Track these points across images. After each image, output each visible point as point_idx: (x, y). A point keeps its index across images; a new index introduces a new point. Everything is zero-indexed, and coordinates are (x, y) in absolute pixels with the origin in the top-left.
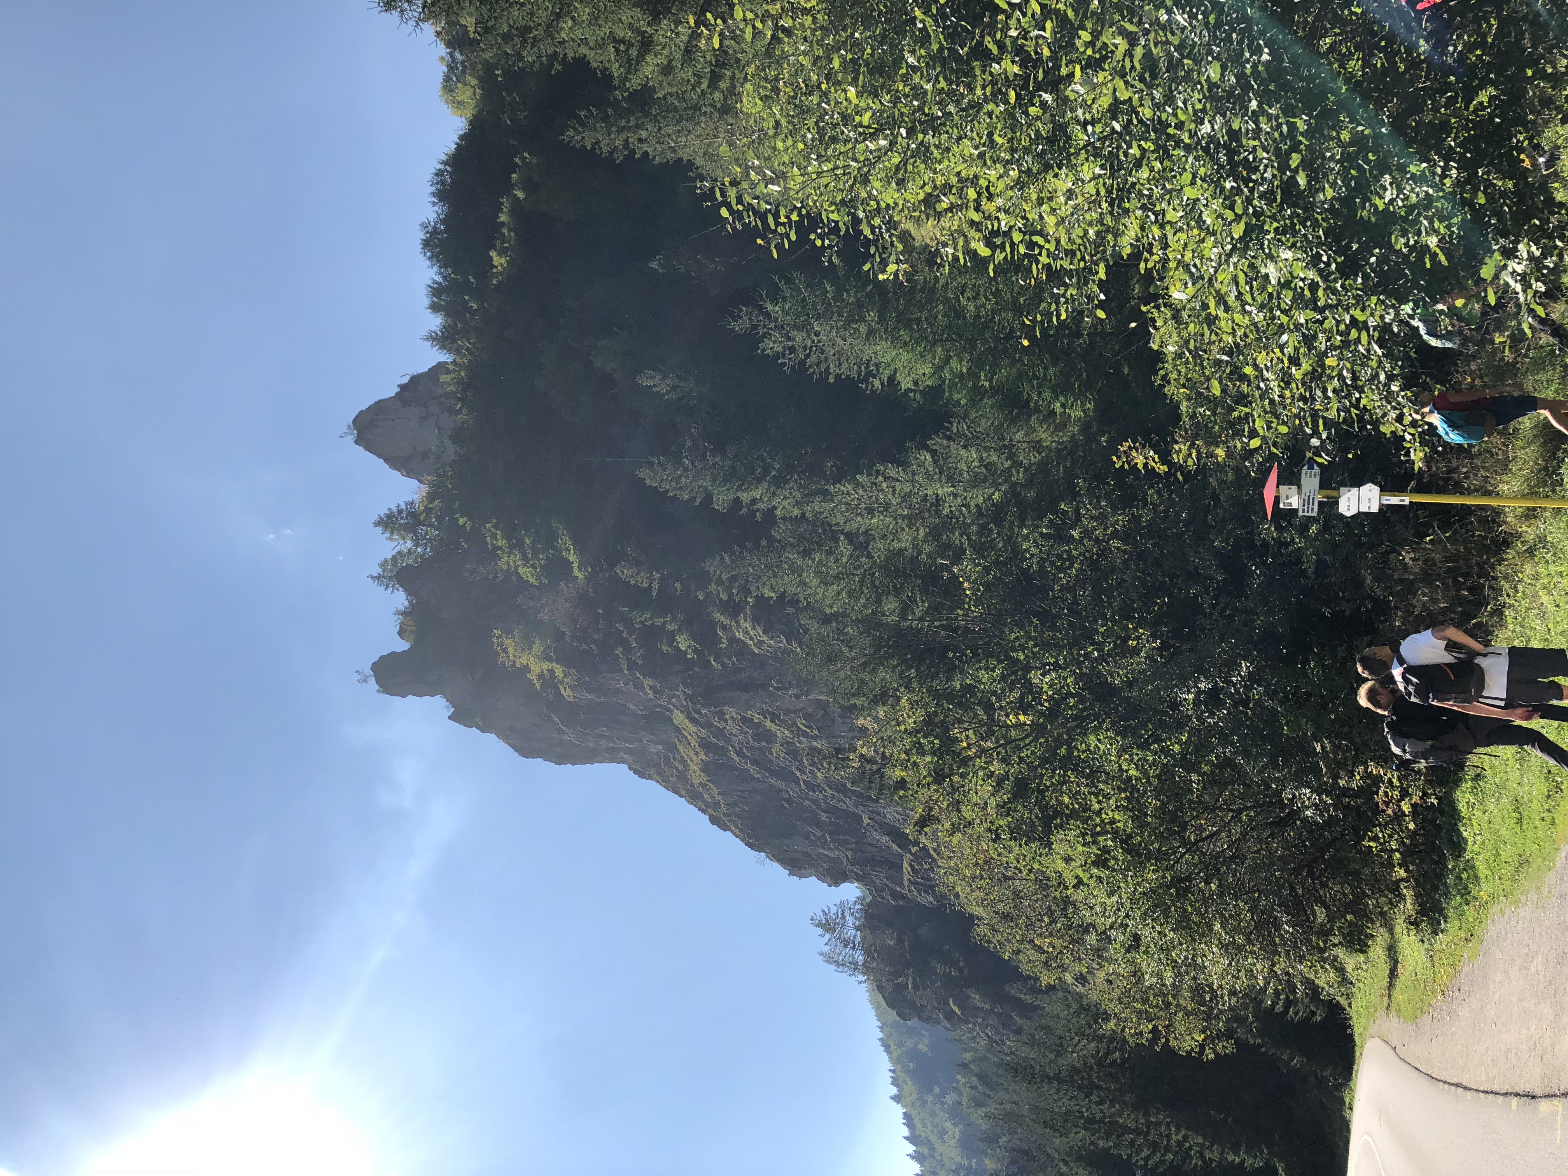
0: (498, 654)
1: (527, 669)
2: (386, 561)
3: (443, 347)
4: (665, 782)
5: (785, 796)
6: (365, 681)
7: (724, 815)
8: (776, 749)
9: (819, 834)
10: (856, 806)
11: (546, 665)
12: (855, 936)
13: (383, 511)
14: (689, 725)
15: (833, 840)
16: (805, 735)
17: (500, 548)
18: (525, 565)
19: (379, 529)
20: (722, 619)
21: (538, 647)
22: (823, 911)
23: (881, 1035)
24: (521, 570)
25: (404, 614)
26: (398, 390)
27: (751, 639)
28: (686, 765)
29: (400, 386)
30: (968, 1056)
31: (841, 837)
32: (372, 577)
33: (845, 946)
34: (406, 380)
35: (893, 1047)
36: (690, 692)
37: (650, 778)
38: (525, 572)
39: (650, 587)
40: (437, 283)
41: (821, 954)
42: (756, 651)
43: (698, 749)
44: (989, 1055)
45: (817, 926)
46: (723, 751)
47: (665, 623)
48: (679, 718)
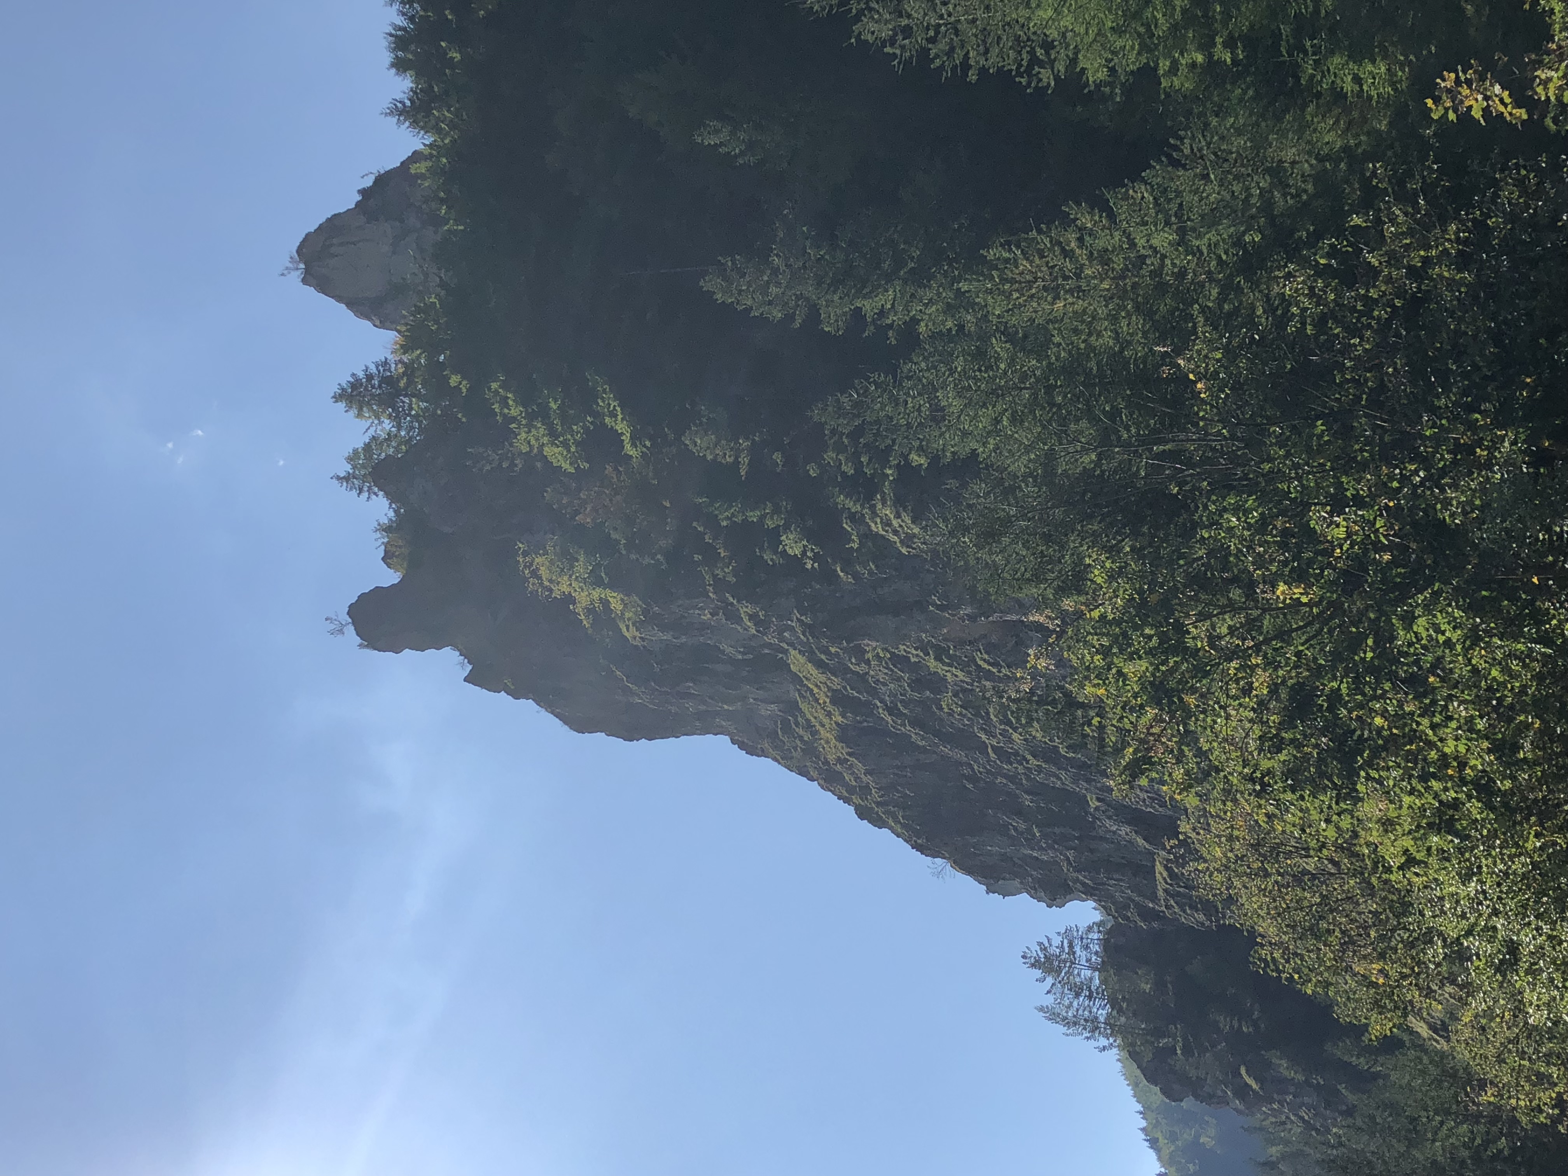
0: (526, 580)
1: (569, 599)
2: (356, 451)
3: (415, 123)
4: (786, 759)
5: (966, 771)
6: (341, 631)
7: (878, 804)
8: (947, 700)
9: (1022, 826)
10: (1075, 781)
11: (597, 593)
12: (1091, 979)
13: (345, 379)
14: (814, 672)
15: (1044, 836)
16: (989, 676)
17: (514, 419)
18: (553, 444)
19: (342, 405)
20: (849, 504)
21: (581, 567)
22: (1040, 944)
23: (1144, 1124)
24: (548, 451)
25: (387, 529)
26: (359, 198)
27: (895, 532)
28: (814, 733)
29: (363, 192)
30: (1274, 1151)
31: (1057, 830)
32: (339, 478)
33: (1077, 995)
34: (369, 182)
35: (1162, 1141)
36: (808, 621)
37: (763, 753)
38: (555, 454)
39: (736, 463)
40: (400, 29)
41: (1041, 1009)
42: (904, 551)
43: (830, 708)
44: (1307, 1150)
45: (1033, 965)
46: (866, 708)
47: (762, 517)
48: (797, 661)
